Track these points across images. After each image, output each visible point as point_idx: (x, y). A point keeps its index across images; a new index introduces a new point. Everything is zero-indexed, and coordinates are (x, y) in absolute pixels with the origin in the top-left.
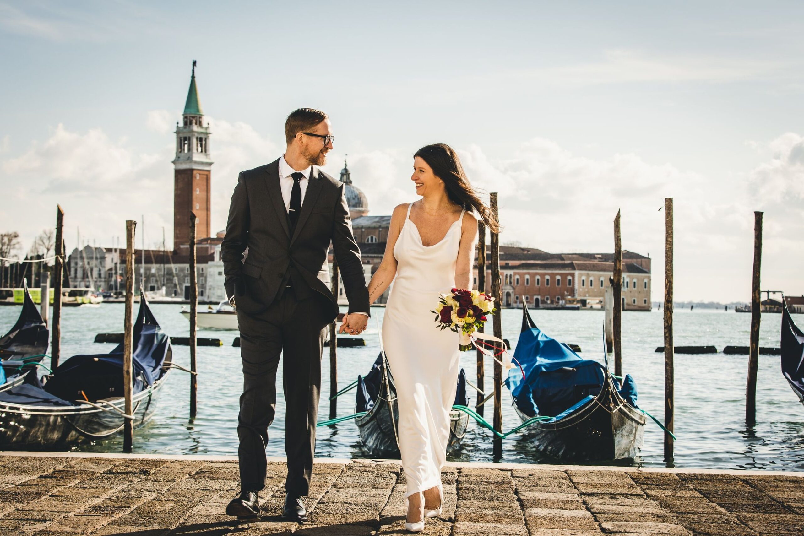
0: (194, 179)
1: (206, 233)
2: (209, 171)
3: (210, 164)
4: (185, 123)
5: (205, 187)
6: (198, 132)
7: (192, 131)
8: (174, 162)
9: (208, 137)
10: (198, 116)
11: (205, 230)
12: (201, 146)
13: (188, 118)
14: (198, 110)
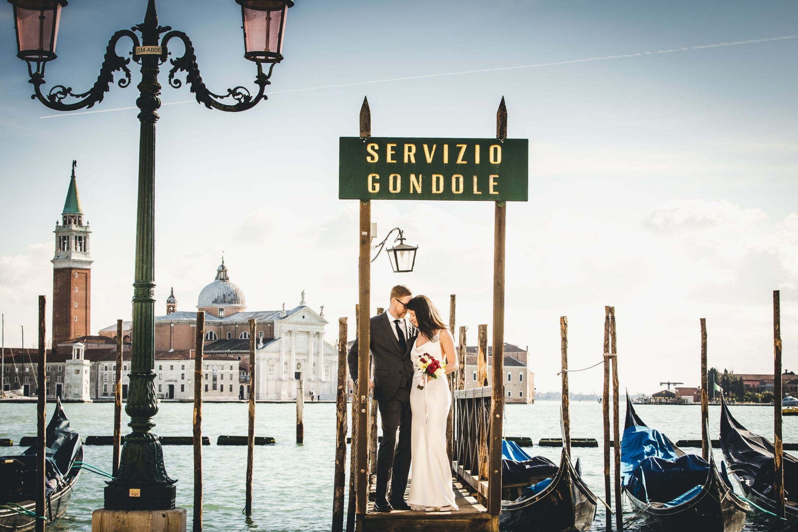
0: (72, 277)
1: (85, 332)
2: (89, 270)
3: (90, 263)
4: (65, 223)
5: (84, 285)
6: (76, 231)
7: (71, 230)
8: (53, 261)
9: (88, 235)
10: (77, 216)
11: (84, 328)
12: (81, 245)
13: (68, 217)
14: (77, 210)
